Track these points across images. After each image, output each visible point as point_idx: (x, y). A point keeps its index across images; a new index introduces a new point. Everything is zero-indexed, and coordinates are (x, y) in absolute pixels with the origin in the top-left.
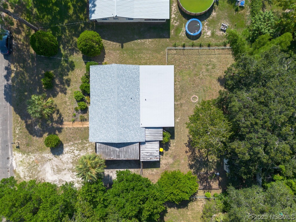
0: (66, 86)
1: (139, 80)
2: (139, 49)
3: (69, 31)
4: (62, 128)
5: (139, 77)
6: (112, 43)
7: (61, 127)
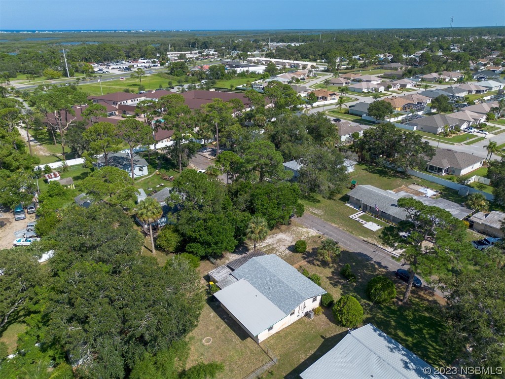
0: (332, 282)
1: (276, 304)
2: (304, 345)
3: (380, 318)
4: (304, 259)
5: (279, 307)
6: (335, 334)
7: (307, 260)
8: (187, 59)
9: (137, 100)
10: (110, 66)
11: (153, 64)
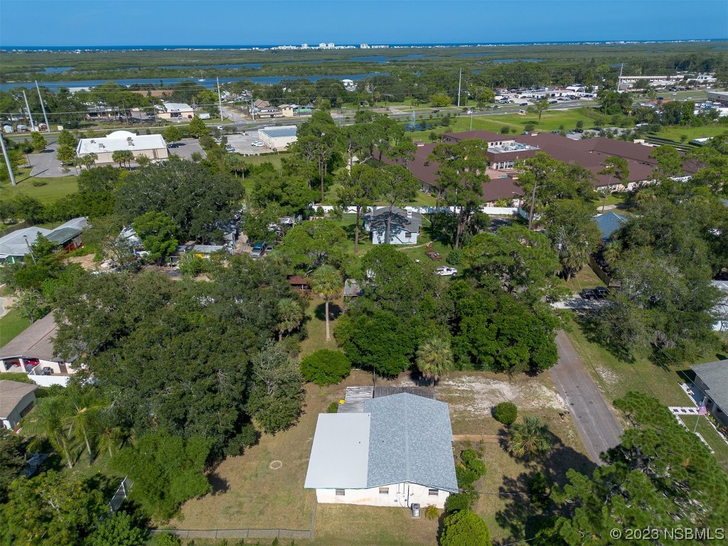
0: (506, 488)
1: (369, 466)
4: (500, 435)
5: (369, 472)
7: (502, 437)
8: (649, 88)
9: (501, 143)
10: (521, 93)
11: (586, 94)
